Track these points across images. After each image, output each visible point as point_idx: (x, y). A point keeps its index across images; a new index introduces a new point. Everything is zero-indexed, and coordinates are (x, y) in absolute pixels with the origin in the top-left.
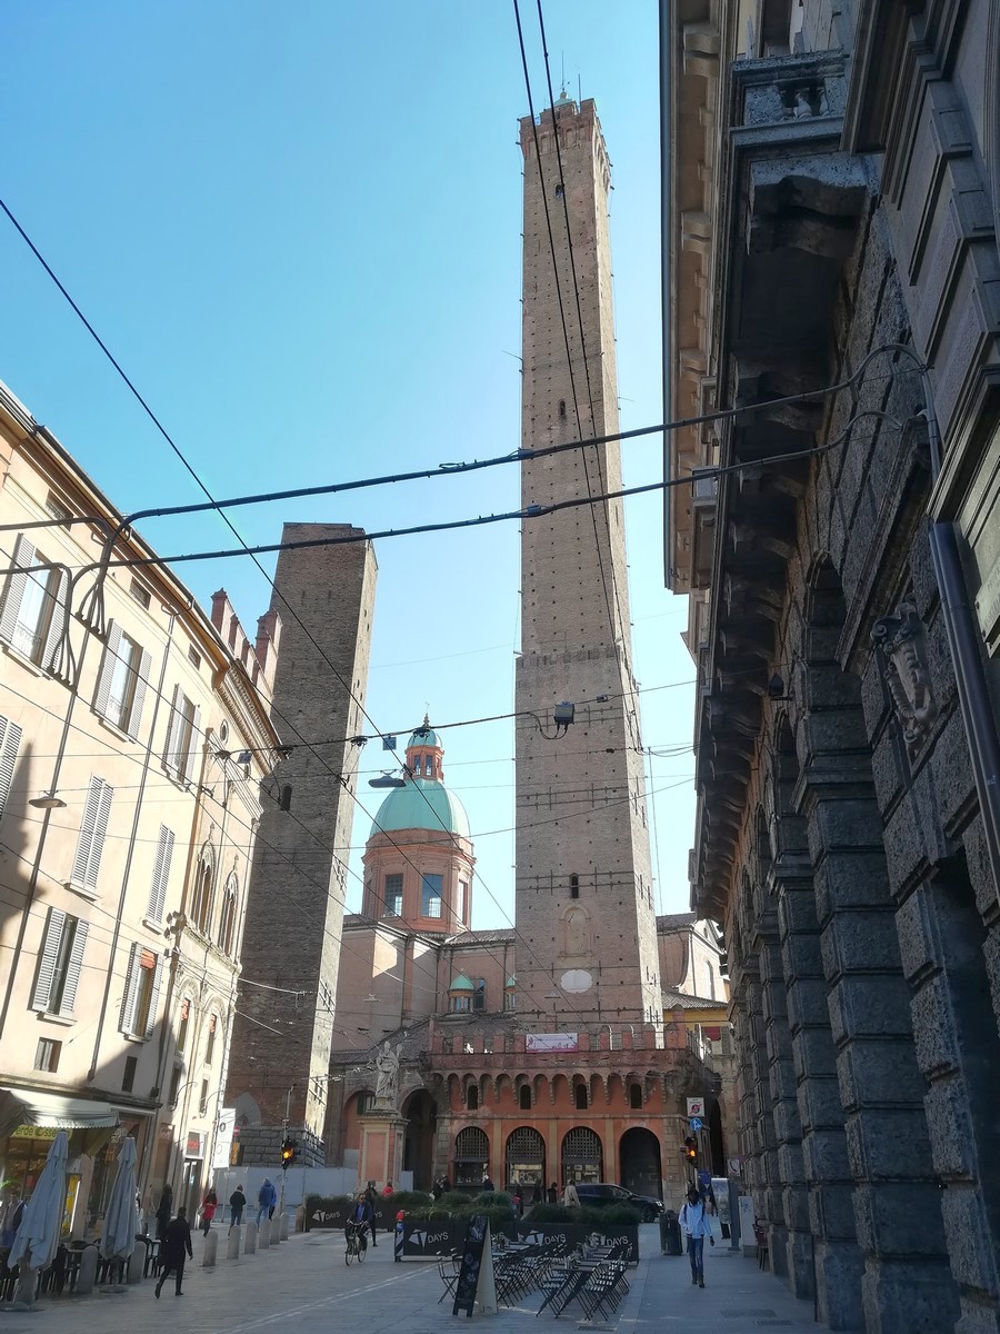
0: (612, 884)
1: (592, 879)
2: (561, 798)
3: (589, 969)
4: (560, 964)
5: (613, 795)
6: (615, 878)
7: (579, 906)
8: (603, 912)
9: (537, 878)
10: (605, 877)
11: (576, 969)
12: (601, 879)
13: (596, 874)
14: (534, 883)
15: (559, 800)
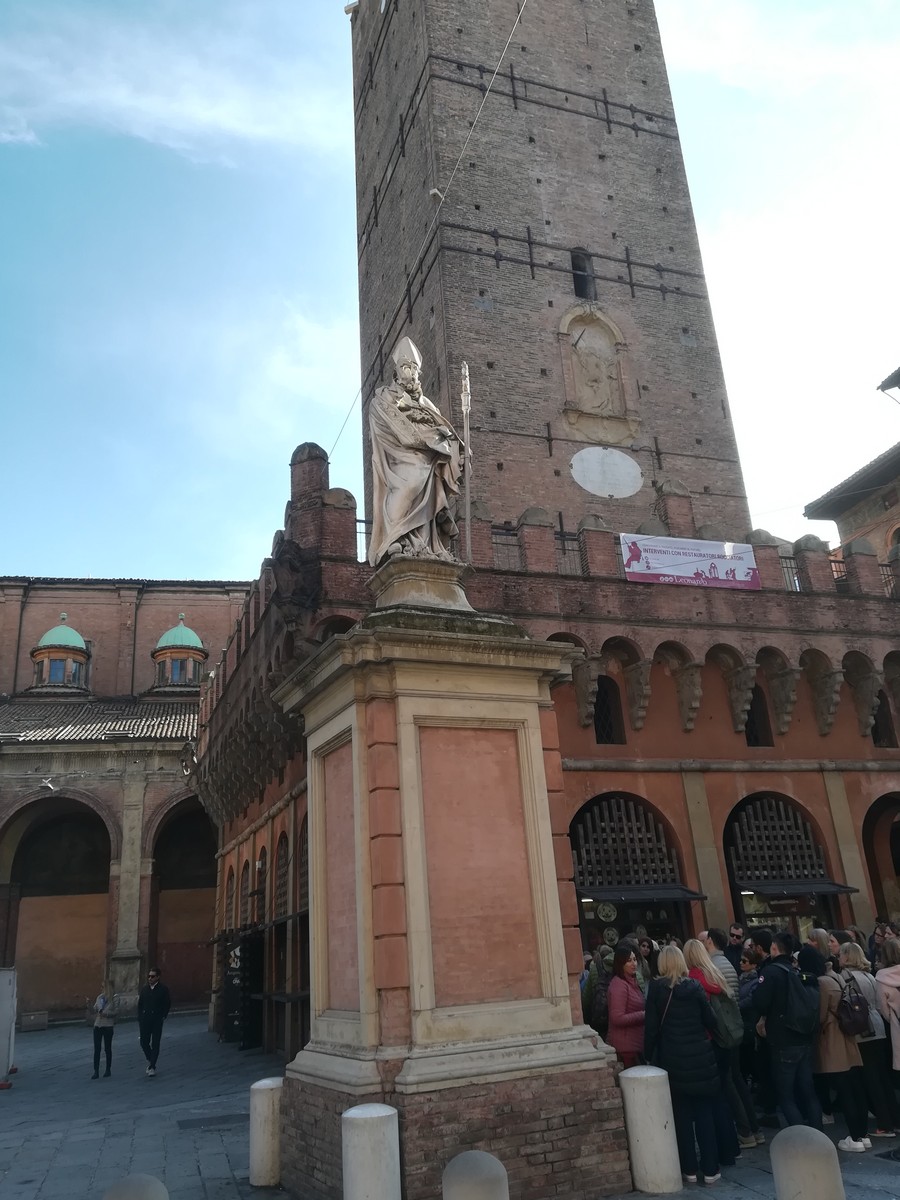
0: (663, 290)
1: (623, 270)
2: (535, 93)
3: (633, 451)
4: (562, 428)
5: (647, 125)
6: (670, 280)
7: (599, 314)
8: (650, 341)
9: (495, 235)
10: (647, 272)
11: (605, 445)
12: (639, 274)
13: (629, 263)
14: (487, 244)
15: (535, 96)
